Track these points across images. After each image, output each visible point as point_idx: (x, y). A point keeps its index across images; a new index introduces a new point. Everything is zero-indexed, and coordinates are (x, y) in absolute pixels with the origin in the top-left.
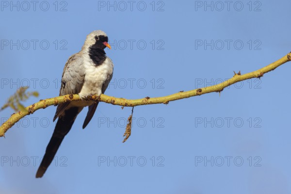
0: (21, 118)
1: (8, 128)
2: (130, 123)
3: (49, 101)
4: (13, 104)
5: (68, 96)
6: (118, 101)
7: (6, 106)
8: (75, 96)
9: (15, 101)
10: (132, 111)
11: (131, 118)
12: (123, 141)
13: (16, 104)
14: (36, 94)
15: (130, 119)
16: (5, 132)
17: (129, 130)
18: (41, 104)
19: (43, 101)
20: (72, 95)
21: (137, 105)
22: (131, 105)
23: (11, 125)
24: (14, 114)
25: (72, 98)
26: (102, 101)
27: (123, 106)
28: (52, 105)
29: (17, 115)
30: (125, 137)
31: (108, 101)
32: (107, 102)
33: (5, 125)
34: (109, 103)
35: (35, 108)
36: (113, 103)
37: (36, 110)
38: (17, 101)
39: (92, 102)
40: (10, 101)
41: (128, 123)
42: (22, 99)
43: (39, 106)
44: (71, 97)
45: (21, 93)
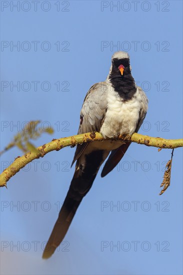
0: (29, 162)
1: (11, 176)
2: (169, 170)
3: (65, 140)
4: (20, 142)
5: (89, 134)
6: (153, 141)
7: (11, 146)
8: (98, 135)
9: (22, 139)
10: (172, 154)
11: (170, 163)
12: (160, 192)
13: (24, 143)
14: (49, 131)
15: (169, 165)
16: (7, 180)
17: (168, 179)
18: (54, 144)
19: (57, 141)
20: (94, 134)
21: (178, 146)
22: (171, 147)
23: (15, 172)
24: (19, 157)
25: (95, 137)
26: (134, 141)
27: (160, 148)
28: (68, 145)
29: (23, 159)
30: (162, 188)
31: (141, 141)
32: (139, 143)
33: (7, 171)
34: (141, 144)
35: (45, 150)
36: (147, 144)
37: (47, 152)
38: (26, 139)
39: (120, 143)
40: (16, 140)
41: (167, 169)
42: (31, 137)
43: (51, 148)
44: (93, 136)
45: (31, 129)
